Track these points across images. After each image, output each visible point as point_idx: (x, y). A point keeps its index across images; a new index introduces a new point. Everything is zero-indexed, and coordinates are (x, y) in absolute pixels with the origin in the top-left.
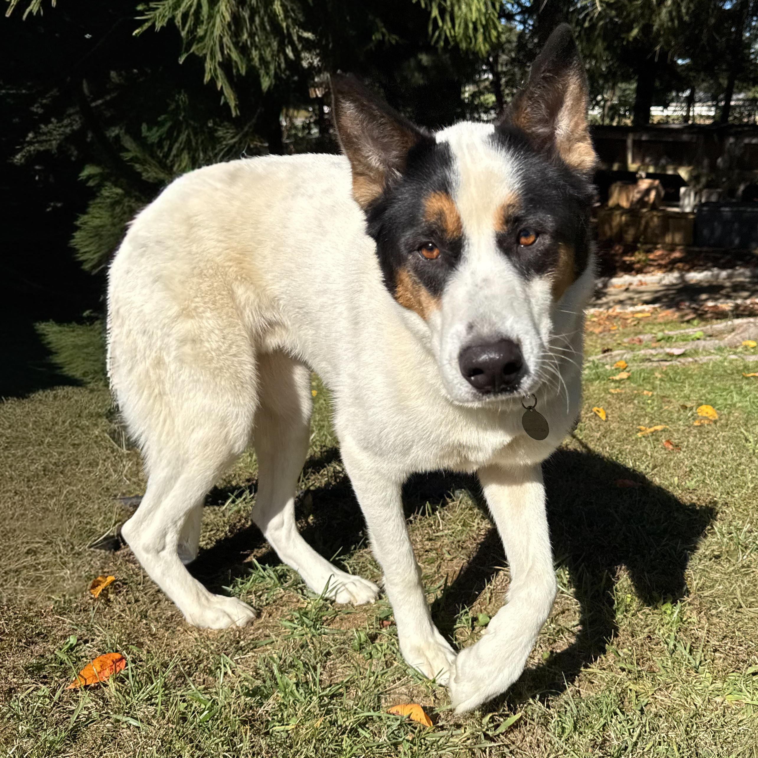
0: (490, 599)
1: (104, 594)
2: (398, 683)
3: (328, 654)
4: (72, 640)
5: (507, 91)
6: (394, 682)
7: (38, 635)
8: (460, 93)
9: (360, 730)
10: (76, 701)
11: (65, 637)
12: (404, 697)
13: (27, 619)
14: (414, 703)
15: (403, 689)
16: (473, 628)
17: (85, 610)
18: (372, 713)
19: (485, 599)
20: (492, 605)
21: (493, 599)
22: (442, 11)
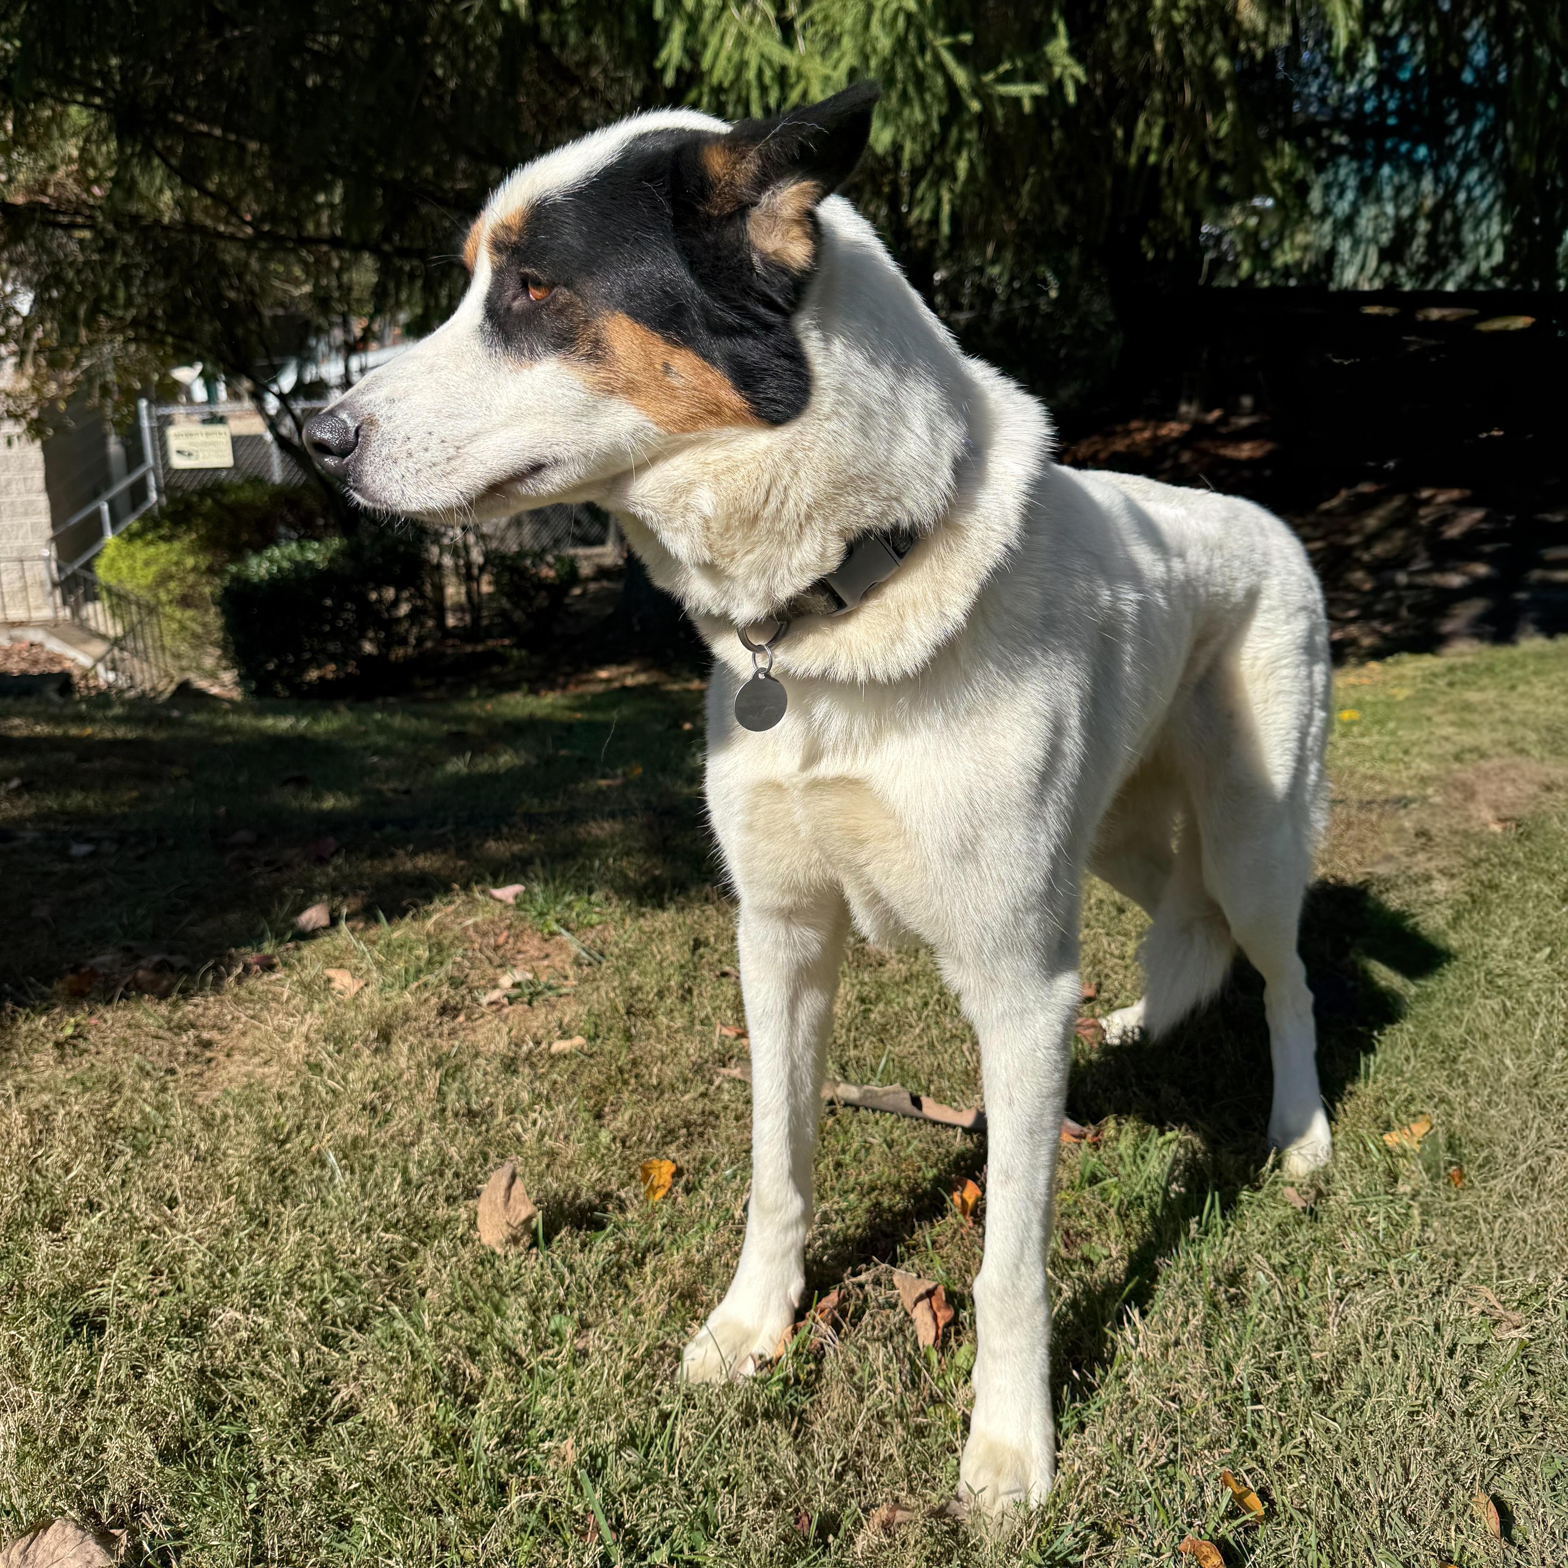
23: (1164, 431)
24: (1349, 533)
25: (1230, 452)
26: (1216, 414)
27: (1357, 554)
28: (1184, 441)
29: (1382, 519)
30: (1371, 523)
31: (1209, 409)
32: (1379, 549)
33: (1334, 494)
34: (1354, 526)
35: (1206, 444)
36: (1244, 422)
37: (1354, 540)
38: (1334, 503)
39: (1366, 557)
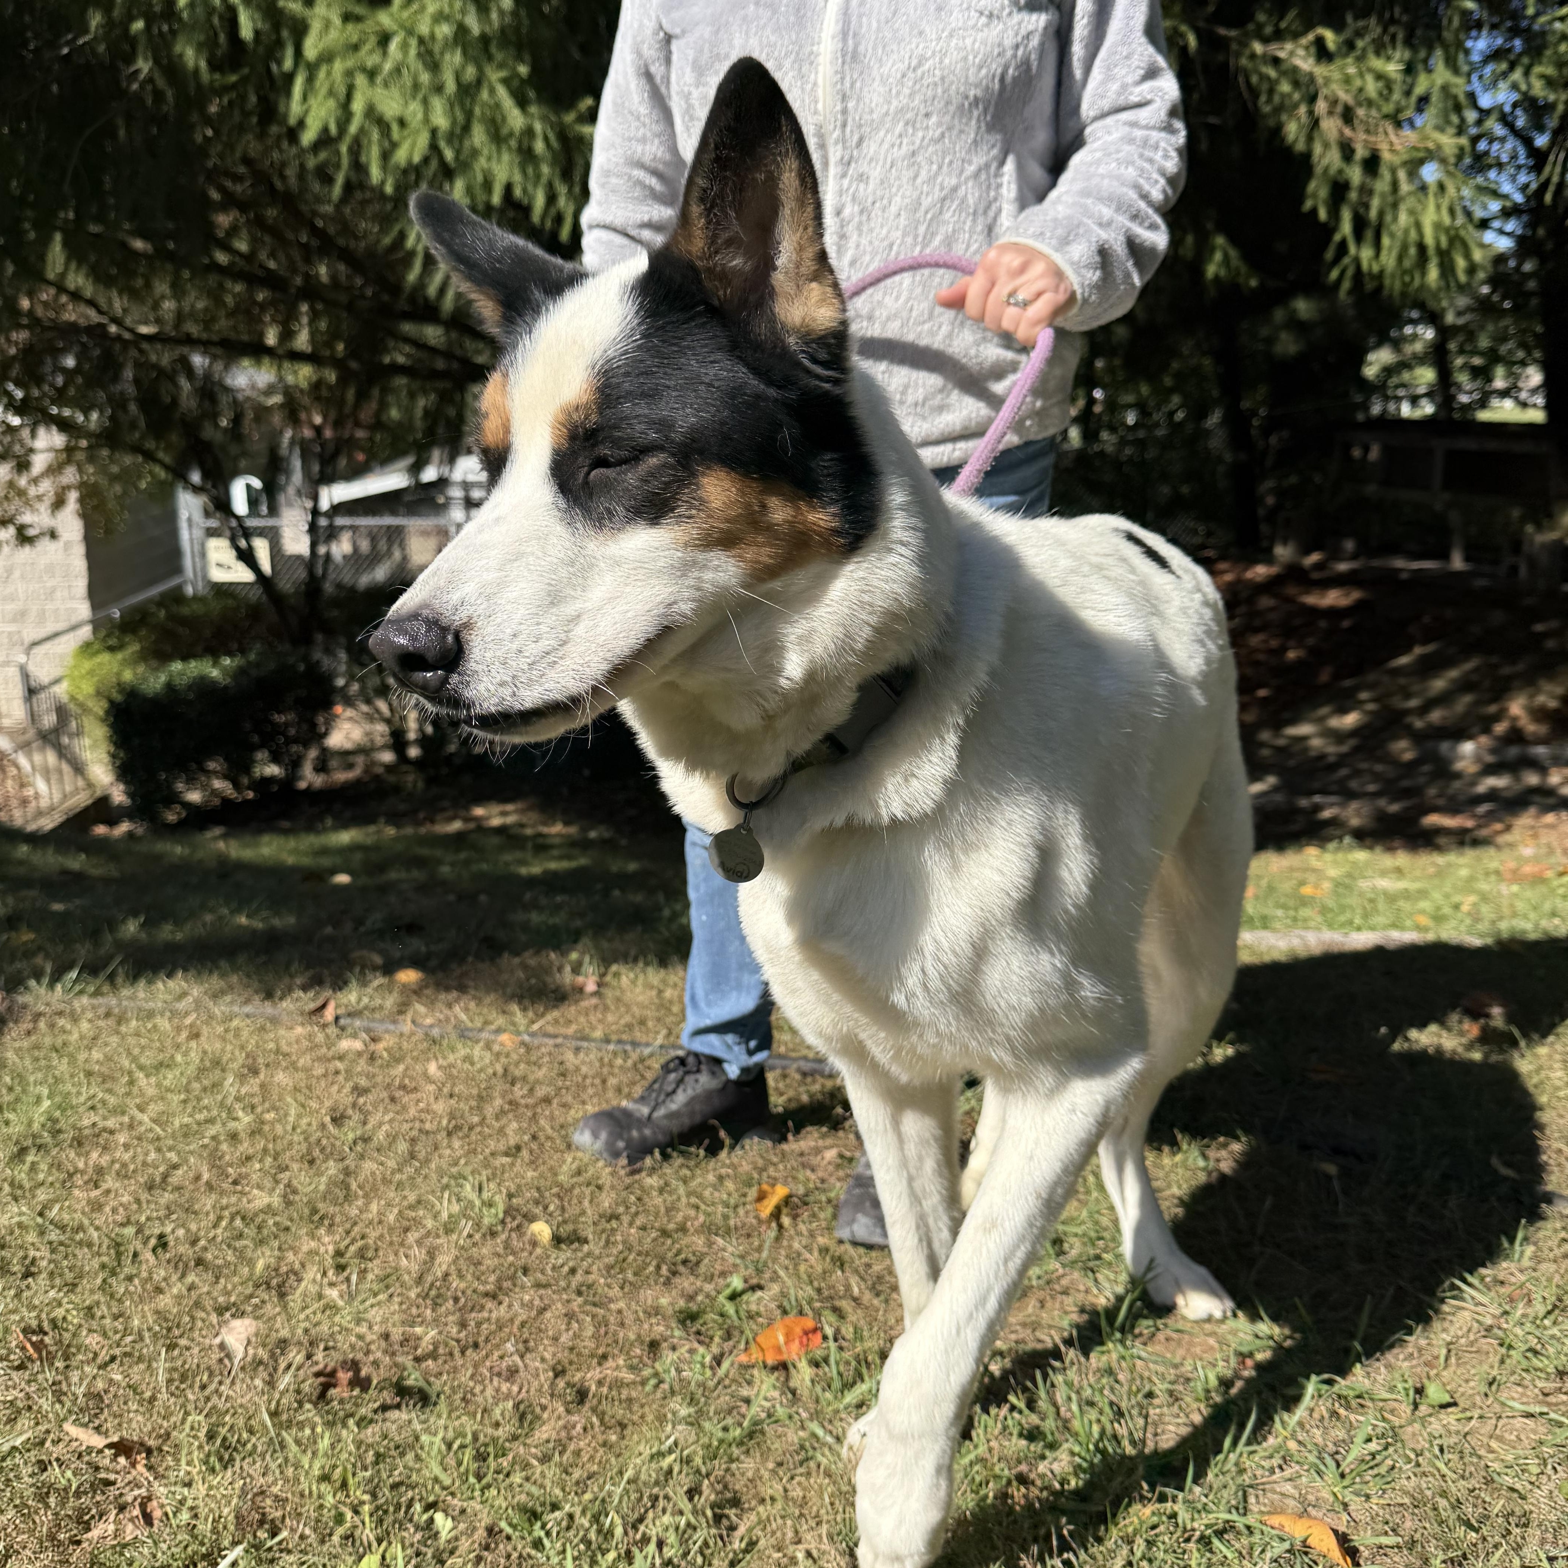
0: (1447, 1359)
1: (776, 1215)
2: (1278, 1474)
3: (1150, 1395)
4: (737, 1283)
5: (1459, 361)
6: (1272, 1471)
7: (685, 1262)
8: (1360, 360)
9: (1216, 1542)
10: (749, 1383)
11: (723, 1274)
12: (1292, 1503)
13: (665, 1233)
14: (1309, 1516)
15: (1288, 1488)
16: (1416, 1406)
17: (749, 1236)
18: (1234, 1516)
19: (1437, 1358)
20: (1452, 1369)
21: (1453, 1360)
22: (1360, 225)
23: (1249, 575)
24: (1408, 696)
25: (1311, 599)
26: (1315, 557)
27: (1409, 719)
28: (1270, 586)
29: (1454, 681)
30: (1439, 684)
31: (1307, 552)
32: (1436, 716)
33: (1407, 649)
34: (1415, 688)
35: (1291, 590)
36: (1343, 567)
37: (1413, 703)
38: (1404, 660)
39: (1419, 724)
